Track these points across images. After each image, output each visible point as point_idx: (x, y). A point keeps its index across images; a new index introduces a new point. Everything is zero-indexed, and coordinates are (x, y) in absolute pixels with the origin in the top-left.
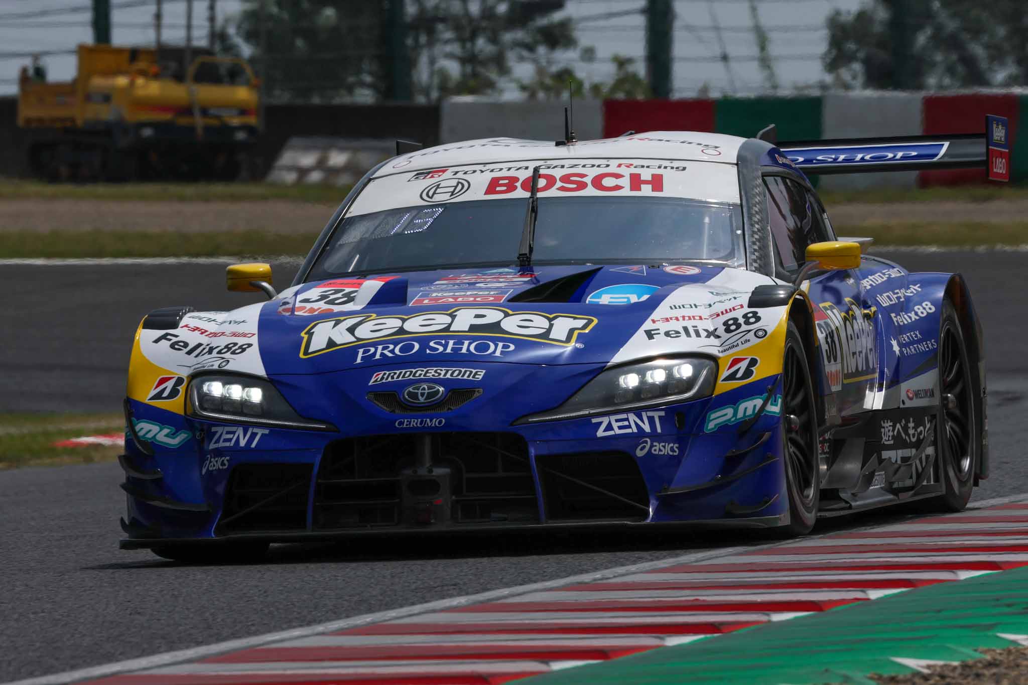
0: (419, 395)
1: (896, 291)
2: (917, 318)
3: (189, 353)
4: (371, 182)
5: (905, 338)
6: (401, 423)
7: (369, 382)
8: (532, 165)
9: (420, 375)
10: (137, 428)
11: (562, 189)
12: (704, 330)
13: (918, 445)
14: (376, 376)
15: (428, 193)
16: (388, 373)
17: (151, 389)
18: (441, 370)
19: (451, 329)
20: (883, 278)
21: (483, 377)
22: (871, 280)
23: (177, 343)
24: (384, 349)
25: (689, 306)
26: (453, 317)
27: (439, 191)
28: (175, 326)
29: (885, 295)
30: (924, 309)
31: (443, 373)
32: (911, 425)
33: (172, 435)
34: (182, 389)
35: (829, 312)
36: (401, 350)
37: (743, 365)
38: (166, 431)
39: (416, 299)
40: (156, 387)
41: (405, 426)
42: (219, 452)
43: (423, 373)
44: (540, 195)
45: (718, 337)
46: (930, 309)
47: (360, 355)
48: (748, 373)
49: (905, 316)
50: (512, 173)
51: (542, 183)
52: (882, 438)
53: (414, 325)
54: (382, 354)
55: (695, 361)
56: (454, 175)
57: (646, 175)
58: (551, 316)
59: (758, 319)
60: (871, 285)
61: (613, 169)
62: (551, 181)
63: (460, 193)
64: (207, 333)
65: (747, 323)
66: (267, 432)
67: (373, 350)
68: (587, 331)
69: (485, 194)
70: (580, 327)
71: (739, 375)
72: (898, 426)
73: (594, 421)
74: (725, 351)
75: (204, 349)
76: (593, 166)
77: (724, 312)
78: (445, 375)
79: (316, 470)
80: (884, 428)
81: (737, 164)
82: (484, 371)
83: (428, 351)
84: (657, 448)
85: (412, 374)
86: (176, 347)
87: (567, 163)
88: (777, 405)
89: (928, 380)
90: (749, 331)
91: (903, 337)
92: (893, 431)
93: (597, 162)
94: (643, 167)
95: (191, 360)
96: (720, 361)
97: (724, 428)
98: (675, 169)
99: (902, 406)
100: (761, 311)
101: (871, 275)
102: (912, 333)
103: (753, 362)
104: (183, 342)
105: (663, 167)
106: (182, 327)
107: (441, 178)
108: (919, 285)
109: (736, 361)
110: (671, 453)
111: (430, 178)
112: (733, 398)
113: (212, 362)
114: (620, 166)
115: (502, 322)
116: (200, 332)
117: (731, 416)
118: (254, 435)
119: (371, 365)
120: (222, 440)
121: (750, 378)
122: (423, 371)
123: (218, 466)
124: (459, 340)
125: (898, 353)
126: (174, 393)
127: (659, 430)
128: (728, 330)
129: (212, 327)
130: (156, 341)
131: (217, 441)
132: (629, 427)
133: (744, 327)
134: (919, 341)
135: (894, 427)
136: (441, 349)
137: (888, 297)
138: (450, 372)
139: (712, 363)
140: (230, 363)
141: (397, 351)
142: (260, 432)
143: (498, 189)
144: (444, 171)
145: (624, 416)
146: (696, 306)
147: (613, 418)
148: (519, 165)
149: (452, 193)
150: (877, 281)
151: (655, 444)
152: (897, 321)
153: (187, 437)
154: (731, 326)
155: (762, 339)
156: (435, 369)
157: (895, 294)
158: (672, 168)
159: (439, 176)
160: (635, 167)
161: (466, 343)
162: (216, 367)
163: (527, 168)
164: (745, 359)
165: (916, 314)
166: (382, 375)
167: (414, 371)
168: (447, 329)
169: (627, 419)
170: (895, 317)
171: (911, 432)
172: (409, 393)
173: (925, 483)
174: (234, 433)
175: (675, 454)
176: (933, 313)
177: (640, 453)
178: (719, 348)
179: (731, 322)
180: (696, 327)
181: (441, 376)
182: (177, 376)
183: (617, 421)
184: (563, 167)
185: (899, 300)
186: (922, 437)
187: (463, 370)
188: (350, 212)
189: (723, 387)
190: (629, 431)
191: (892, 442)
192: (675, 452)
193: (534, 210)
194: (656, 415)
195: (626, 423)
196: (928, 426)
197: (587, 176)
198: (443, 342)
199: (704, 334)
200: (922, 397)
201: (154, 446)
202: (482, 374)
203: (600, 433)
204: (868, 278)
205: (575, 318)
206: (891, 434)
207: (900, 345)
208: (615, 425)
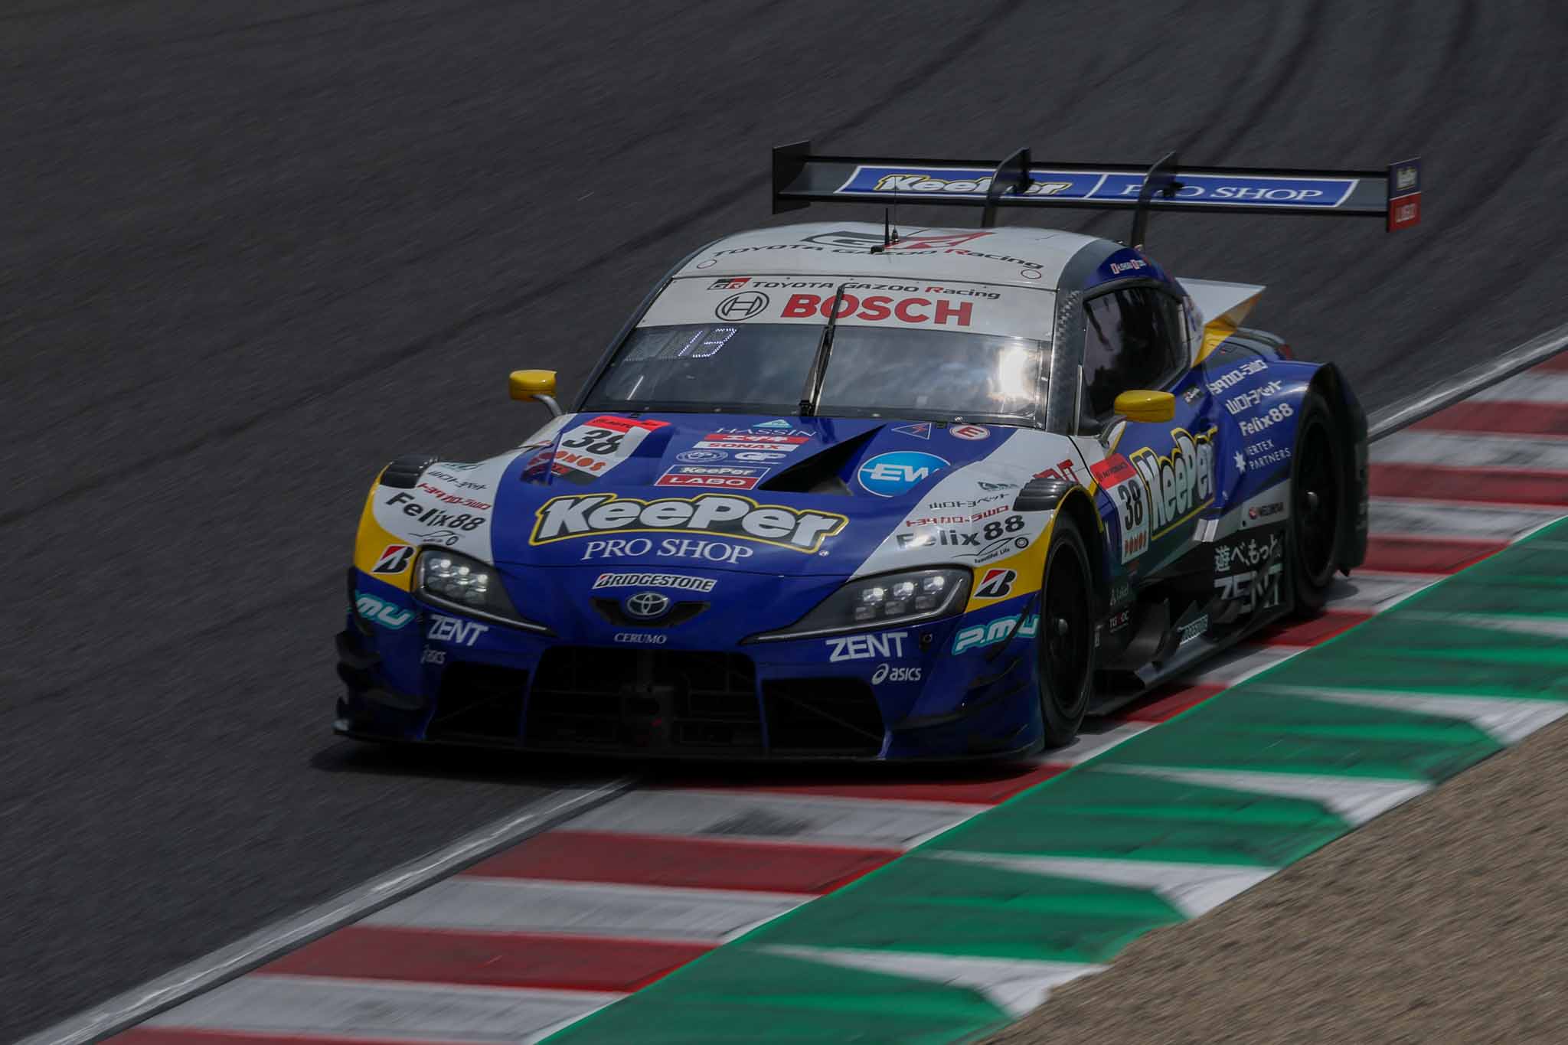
0: (643, 606)
1: (1251, 392)
2: (1271, 423)
3: (422, 519)
4: (672, 282)
5: (1254, 449)
6: (621, 637)
7: (593, 584)
8: (838, 282)
9: (647, 581)
10: (359, 603)
11: (863, 316)
12: (962, 535)
13: (1260, 566)
14: (602, 578)
15: (723, 309)
16: (615, 575)
17: (377, 558)
18: (670, 577)
19: (689, 526)
20: (1238, 377)
21: (713, 588)
22: (1224, 381)
23: (410, 507)
24: (615, 545)
25: (951, 504)
26: (695, 508)
27: (736, 306)
28: (411, 484)
29: (1236, 399)
30: (1280, 412)
31: (671, 581)
32: (1252, 546)
33: (395, 615)
34: (410, 560)
35: (1141, 464)
36: (632, 549)
37: (999, 580)
38: (390, 609)
39: (665, 474)
40: (384, 557)
41: (624, 640)
42: (438, 645)
43: (651, 579)
44: (839, 322)
45: (976, 543)
46: (1287, 412)
47: (589, 550)
48: (1004, 589)
49: (1258, 422)
50: (814, 291)
51: (844, 305)
52: (1215, 566)
53: (654, 515)
54: (612, 552)
55: (950, 572)
56: (756, 286)
57: (955, 303)
58: (799, 513)
59: (1021, 525)
60: (1223, 388)
61: (920, 294)
62: (854, 303)
63: (758, 311)
64: (444, 497)
65: (1009, 529)
66: (485, 629)
67: (603, 544)
68: (837, 532)
69: (782, 316)
70: (828, 528)
71: (994, 591)
72: (1236, 550)
73: (829, 642)
74: (983, 560)
75: (438, 516)
76: (901, 288)
77: (987, 514)
78: (673, 583)
79: (532, 676)
80: (1219, 555)
81: (1056, 291)
82: (715, 581)
83: (659, 553)
84: (896, 674)
85: (639, 580)
86: (410, 511)
87: (874, 282)
88: (1031, 626)
89: (1277, 493)
90: (1011, 539)
91: (1251, 448)
92: (1230, 556)
93: (905, 284)
94: (953, 292)
95: (423, 528)
96: (976, 573)
97: (972, 651)
98: (987, 297)
99: (1242, 528)
100: (1026, 516)
101: (1225, 375)
102: (1263, 442)
103: (1010, 576)
104: (417, 506)
105: (974, 294)
106: (420, 486)
107: (741, 290)
108: (1279, 382)
109: (993, 574)
110: (912, 679)
111: (731, 288)
112: (985, 617)
113: (440, 535)
114: (929, 290)
115: (745, 518)
116: (436, 495)
117: (982, 637)
118: (472, 631)
119: (601, 564)
120: (440, 631)
121: (1005, 596)
122: (650, 577)
123: (434, 659)
124: (695, 539)
125: (1242, 468)
126: (401, 565)
127: (900, 654)
128: (988, 537)
129: (449, 489)
130: (390, 502)
131: (435, 632)
132: (866, 650)
133: (1006, 534)
134: (1271, 452)
135: (1231, 552)
136: (673, 550)
137: (1240, 400)
138: (679, 580)
139: (966, 574)
140: (458, 541)
141: (627, 550)
142: (480, 628)
143: (797, 310)
144: (745, 280)
145: (861, 638)
146: (959, 504)
147: (850, 640)
148: (824, 280)
149: (749, 311)
150: (1231, 381)
151: (894, 669)
152: (1247, 431)
153: (410, 618)
154: (992, 531)
155: (1023, 549)
156: (664, 575)
157: (1249, 395)
158: (985, 294)
159: (740, 286)
160: (945, 292)
161: (702, 544)
162: (443, 544)
163: (831, 285)
164: (1001, 572)
165: (1271, 419)
166: (607, 578)
167: (641, 576)
168: (684, 526)
169: (864, 642)
170: (1245, 426)
171: (1252, 553)
172: (634, 604)
173: (1267, 606)
174: (452, 625)
175: (916, 679)
176: (1291, 416)
177: (876, 680)
178: (976, 557)
179: (992, 527)
180: (954, 531)
181: (668, 585)
182: (407, 546)
183: (854, 643)
184: (868, 287)
185: (1253, 404)
186: (1265, 557)
187: (693, 579)
188: (644, 321)
189: (976, 603)
190: (866, 655)
191: (1228, 568)
192: (917, 677)
193: (827, 343)
194: (898, 636)
195: (864, 646)
196: (1273, 543)
197: (891, 300)
198: (677, 541)
199: (961, 540)
200: (1267, 514)
201: (374, 627)
202: (713, 584)
203: (835, 657)
204: (1220, 378)
205: (825, 517)
206: (1228, 559)
207: (1247, 459)
208: (852, 648)
